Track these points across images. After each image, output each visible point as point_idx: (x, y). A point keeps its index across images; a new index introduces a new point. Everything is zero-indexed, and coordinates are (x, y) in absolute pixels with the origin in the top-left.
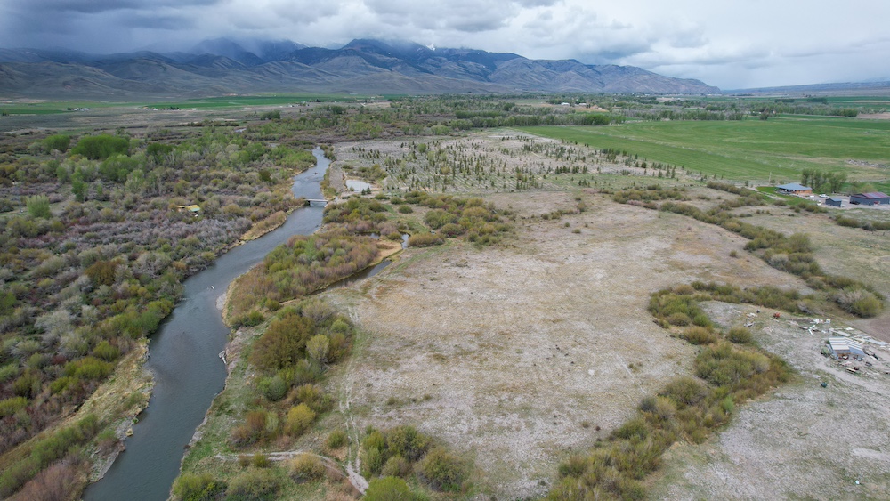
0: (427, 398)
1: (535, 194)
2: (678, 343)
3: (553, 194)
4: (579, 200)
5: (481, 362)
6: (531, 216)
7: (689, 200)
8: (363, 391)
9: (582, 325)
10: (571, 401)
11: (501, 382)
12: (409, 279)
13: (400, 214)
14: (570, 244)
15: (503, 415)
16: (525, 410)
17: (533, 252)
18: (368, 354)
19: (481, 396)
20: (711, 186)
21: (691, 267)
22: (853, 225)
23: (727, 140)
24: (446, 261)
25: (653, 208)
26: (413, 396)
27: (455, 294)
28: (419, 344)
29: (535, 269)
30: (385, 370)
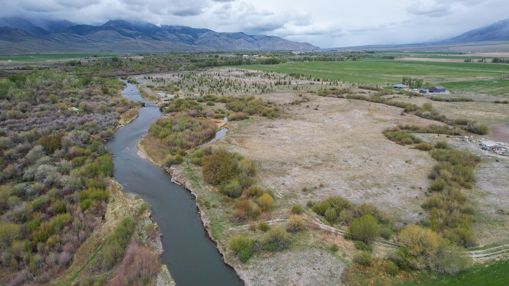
0: (321, 186)
1: (274, 94)
2: (417, 151)
3: (284, 94)
4: (301, 96)
5: (331, 167)
6: (283, 103)
7: (356, 93)
8: (282, 187)
9: (364, 148)
10: (395, 179)
11: (351, 175)
12: (249, 135)
13: (208, 106)
14: (318, 114)
15: (369, 188)
16: (378, 185)
17: (303, 119)
18: (265, 171)
19: (348, 182)
20: (360, 88)
21: (388, 121)
22: (441, 100)
23: (346, 69)
24: (260, 126)
25: (342, 97)
26: (313, 186)
27: (282, 140)
28: (289, 163)
29: (313, 126)
30: (283, 176)
